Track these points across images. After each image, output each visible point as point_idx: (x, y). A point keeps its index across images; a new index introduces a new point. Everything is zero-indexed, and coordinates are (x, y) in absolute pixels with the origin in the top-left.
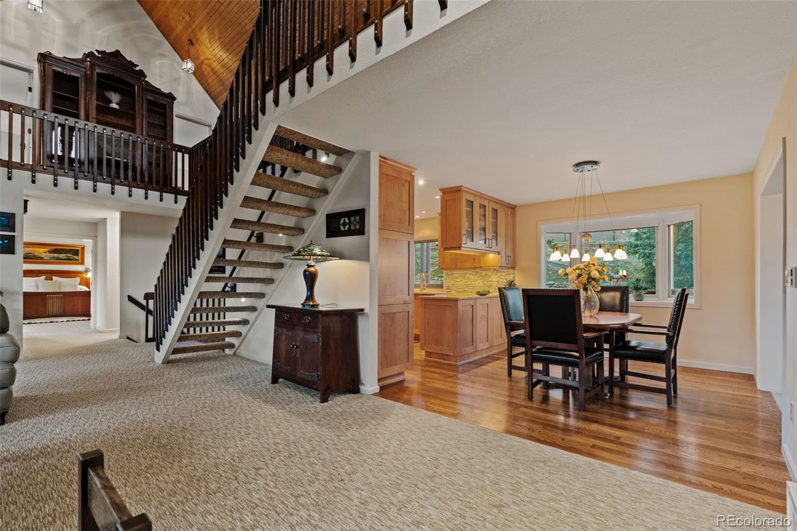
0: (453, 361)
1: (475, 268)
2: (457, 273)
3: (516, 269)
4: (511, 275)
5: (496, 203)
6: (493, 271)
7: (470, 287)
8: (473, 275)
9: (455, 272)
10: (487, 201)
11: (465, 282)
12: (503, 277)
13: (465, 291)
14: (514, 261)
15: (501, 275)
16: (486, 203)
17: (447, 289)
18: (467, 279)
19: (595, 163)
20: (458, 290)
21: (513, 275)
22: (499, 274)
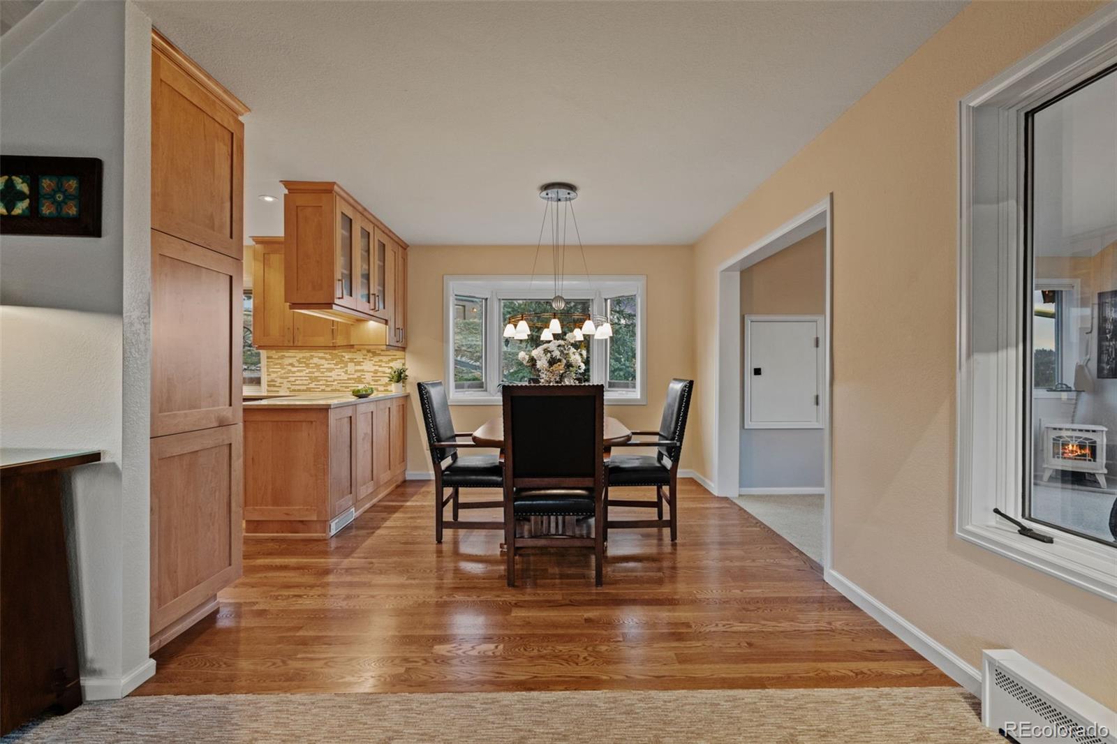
0: (316, 532)
1: (334, 347)
2: (292, 357)
3: (407, 350)
4: (399, 361)
5: (383, 232)
6: (365, 352)
7: (319, 381)
8: (326, 359)
9: (287, 354)
10: (372, 226)
11: (310, 373)
12: (383, 364)
13: (309, 390)
14: (405, 338)
15: (381, 361)
16: (370, 228)
17: (269, 386)
18: (313, 368)
19: (571, 187)
20: (293, 387)
21: (403, 361)
22: (376, 359)
